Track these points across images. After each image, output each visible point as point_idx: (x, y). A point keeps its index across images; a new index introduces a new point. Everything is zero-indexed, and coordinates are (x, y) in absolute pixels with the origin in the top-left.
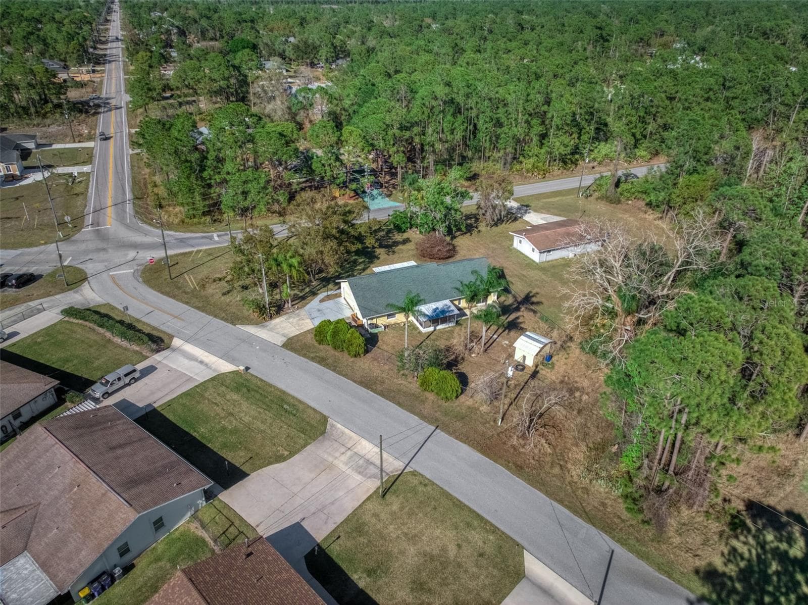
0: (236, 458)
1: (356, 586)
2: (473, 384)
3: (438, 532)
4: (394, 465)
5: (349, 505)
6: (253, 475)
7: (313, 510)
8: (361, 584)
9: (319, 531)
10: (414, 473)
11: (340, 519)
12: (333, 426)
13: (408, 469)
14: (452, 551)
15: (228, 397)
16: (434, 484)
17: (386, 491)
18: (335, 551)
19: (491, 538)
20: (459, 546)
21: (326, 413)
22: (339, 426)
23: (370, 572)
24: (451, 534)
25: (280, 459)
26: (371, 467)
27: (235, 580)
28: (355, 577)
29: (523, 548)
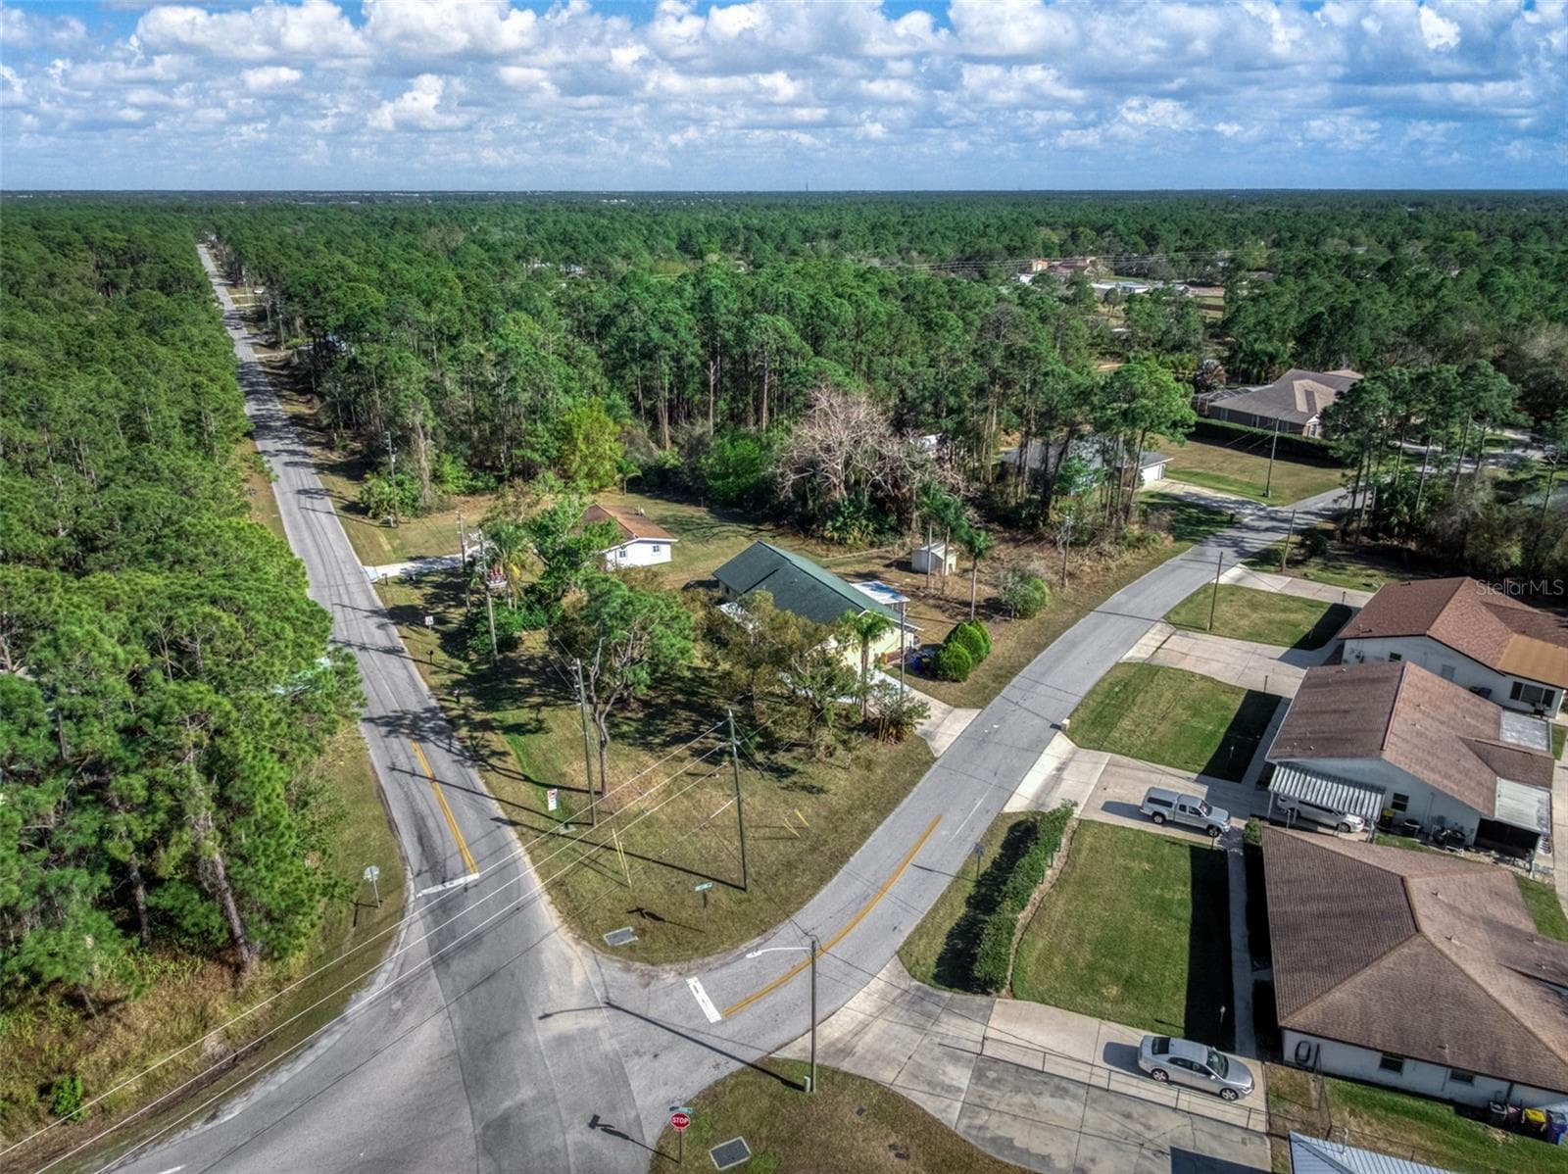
1: (1314, 629)
5: (1234, 642)
8: (1310, 627)
9: (1277, 649)
10: (1167, 618)
11: (1254, 644)
12: (1130, 659)
13: (1164, 621)
16: (1172, 610)
17: (1202, 629)
21: (1112, 664)
22: (1128, 656)
25: (1210, 679)
26: (1174, 637)
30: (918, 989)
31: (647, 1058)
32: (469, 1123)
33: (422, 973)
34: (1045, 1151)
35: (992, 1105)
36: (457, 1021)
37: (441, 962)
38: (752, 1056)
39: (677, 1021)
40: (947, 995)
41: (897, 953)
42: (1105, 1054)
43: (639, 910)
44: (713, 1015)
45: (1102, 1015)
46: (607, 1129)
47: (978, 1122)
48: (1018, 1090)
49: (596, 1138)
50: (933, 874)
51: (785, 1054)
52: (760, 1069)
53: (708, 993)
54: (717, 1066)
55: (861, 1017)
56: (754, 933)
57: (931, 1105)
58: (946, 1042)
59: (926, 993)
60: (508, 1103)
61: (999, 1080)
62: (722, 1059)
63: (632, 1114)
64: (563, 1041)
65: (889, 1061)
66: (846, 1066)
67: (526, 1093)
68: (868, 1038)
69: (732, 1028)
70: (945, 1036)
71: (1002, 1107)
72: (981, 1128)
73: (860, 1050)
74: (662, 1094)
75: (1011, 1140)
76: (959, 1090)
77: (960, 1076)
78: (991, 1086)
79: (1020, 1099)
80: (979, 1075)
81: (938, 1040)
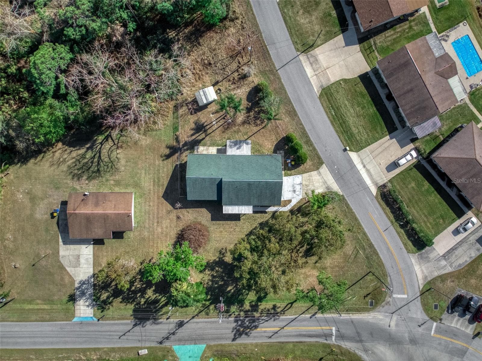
0: (361, 87)
1: (336, 12)
2: (247, 90)
3: (302, 21)
4: (302, 58)
5: (327, 46)
6: (356, 76)
7: (339, 50)
8: (334, 12)
9: (340, 39)
10: (298, 50)
11: (331, 41)
12: (318, 91)
13: (299, 53)
14: (301, 12)
15: (357, 131)
16: (293, 41)
17: (312, 47)
18: (337, 29)
19: (286, 11)
20: (298, 13)
21: (318, 100)
22: (316, 90)
23: (330, 15)
24: (298, 18)
25: (345, 80)
26: (311, 61)
27: (378, 11)
28: (335, 15)
29: (278, 3)
30: (419, 255)
31: (409, 312)
32: (408, 346)
33: (363, 346)
34: (465, 260)
35: (452, 262)
36: (382, 342)
37: (361, 341)
38: (419, 294)
39: (403, 303)
40: (424, 251)
41: (408, 252)
42: (454, 235)
43: (365, 297)
44: (405, 296)
45: (445, 228)
46: (422, 325)
47: (454, 266)
48: (452, 255)
49: (423, 327)
50: (389, 229)
51: (421, 288)
52: (422, 294)
53: (399, 294)
54: (418, 301)
55: (420, 269)
56: (386, 277)
57: (446, 271)
58: (435, 259)
59: (421, 254)
60: (407, 339)
61: (448, 257)
62: (417, 299)
63: (421, 319)
64: (397, 325)
65: (433, 271)
66: (429, 279)
67: (406, 335)
68: (425, 271)
69: (410, 294)
70: (433, 259)
71: (454, 260)
72: (455, 267)
73: (427, 275)
74: (419, 313)
75: (460, 264)
76: (446, 265)
77: (443, 263)
78: (449, 259)
79: (454, 256)
80: (445, 260)
81: (433, 260)
